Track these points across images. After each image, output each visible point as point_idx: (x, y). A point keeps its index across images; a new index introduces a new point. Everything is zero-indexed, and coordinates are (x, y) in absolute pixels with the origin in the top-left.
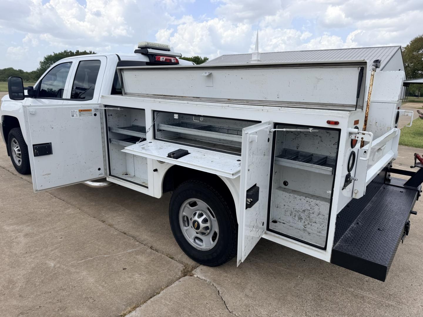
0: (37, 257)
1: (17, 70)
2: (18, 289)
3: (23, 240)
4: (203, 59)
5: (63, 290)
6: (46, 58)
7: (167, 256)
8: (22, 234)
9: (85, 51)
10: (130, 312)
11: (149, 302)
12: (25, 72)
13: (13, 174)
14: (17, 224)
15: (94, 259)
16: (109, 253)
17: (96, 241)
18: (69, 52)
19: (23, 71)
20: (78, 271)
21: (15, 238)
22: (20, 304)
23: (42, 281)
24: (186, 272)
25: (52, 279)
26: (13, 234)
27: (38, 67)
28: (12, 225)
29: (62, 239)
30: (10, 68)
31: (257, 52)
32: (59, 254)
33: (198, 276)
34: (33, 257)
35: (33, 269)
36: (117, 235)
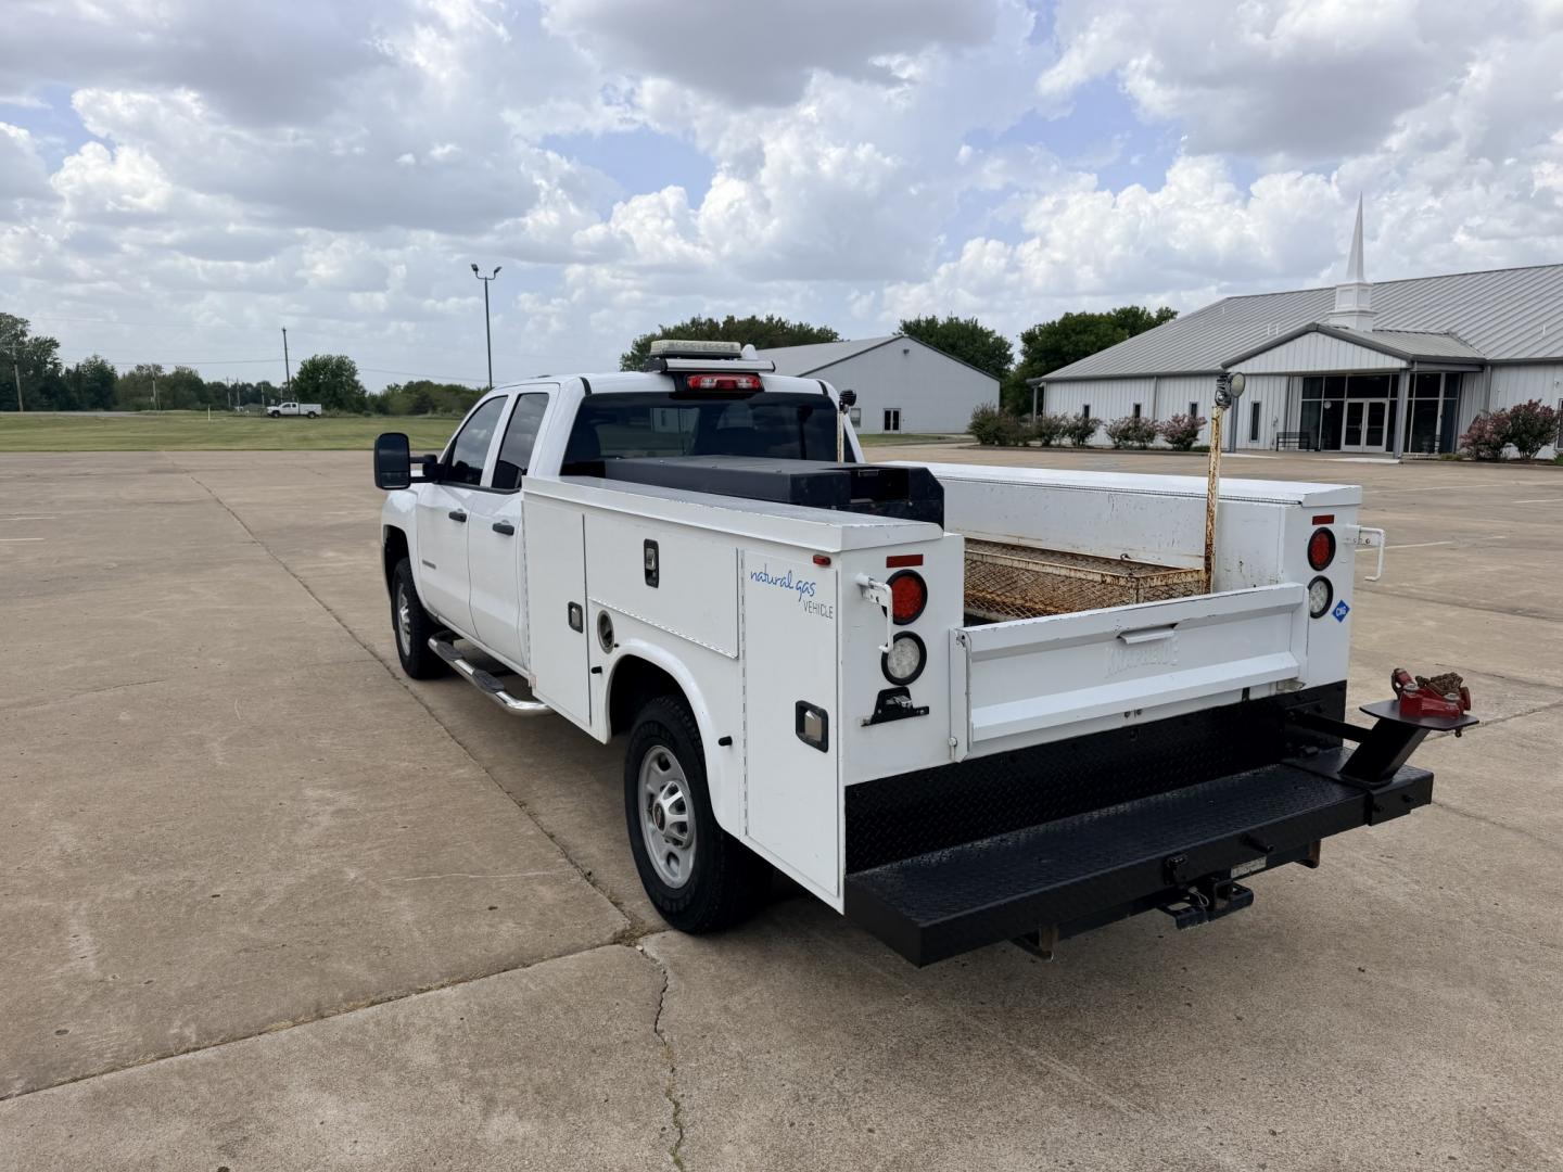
0: (333, 856)
2: (264, 908)
3: (325, 820)
4: (1154, 315)
5: (343, 925)
7: (609, 898)
8: (330, 809)
10: (443, 986)
11: (493, 978)
13: (394, 675)
14: (334, 787)
15: (443, 878)
16: (483, 871)
17: (473, 844)
18: (706, 322)
20: (394, 895)
21: (314, 816)
22: (252, 935)
23: (314, 904)
24: (625, 938)
25: (334, 903)
26: (313, 806)
28: (323, 787)
29: (403, 830)
31: (1355, 281)
32: (377, 859)
33: (646, 949)
34: (325, 855)
35: (312, 877)
36: (531, 837)
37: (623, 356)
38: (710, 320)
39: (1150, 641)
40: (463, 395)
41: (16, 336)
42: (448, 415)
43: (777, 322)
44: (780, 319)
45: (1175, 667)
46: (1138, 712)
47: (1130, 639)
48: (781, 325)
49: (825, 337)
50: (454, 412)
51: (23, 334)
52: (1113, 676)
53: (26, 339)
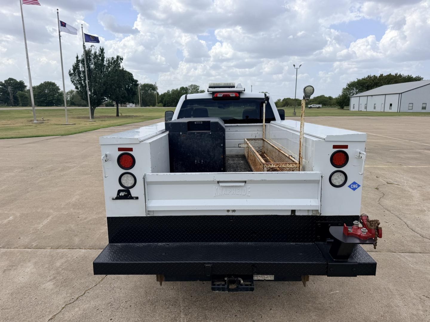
1: (328, 97)
6: (348, 85)
9: (390, 74)
12: (333, 99)
18: (372, 76)
19: (332, 97)
27: (340, 94)
30: (322, 96)
37: (343, 89)
38: (374, 76)
39: (231, 186)
40: (298, 101)
41: (197, 90)
42: (291, 107)
43: (399, 75)
44: (400, 74)
45: (249, 197)
46: (234, 211)
47: (221, 184)
48: (400, 76)
49: (418, 79)
50: (293, 106)
51: (198, 89)
52: (215, 197)
53: (199, 90)
